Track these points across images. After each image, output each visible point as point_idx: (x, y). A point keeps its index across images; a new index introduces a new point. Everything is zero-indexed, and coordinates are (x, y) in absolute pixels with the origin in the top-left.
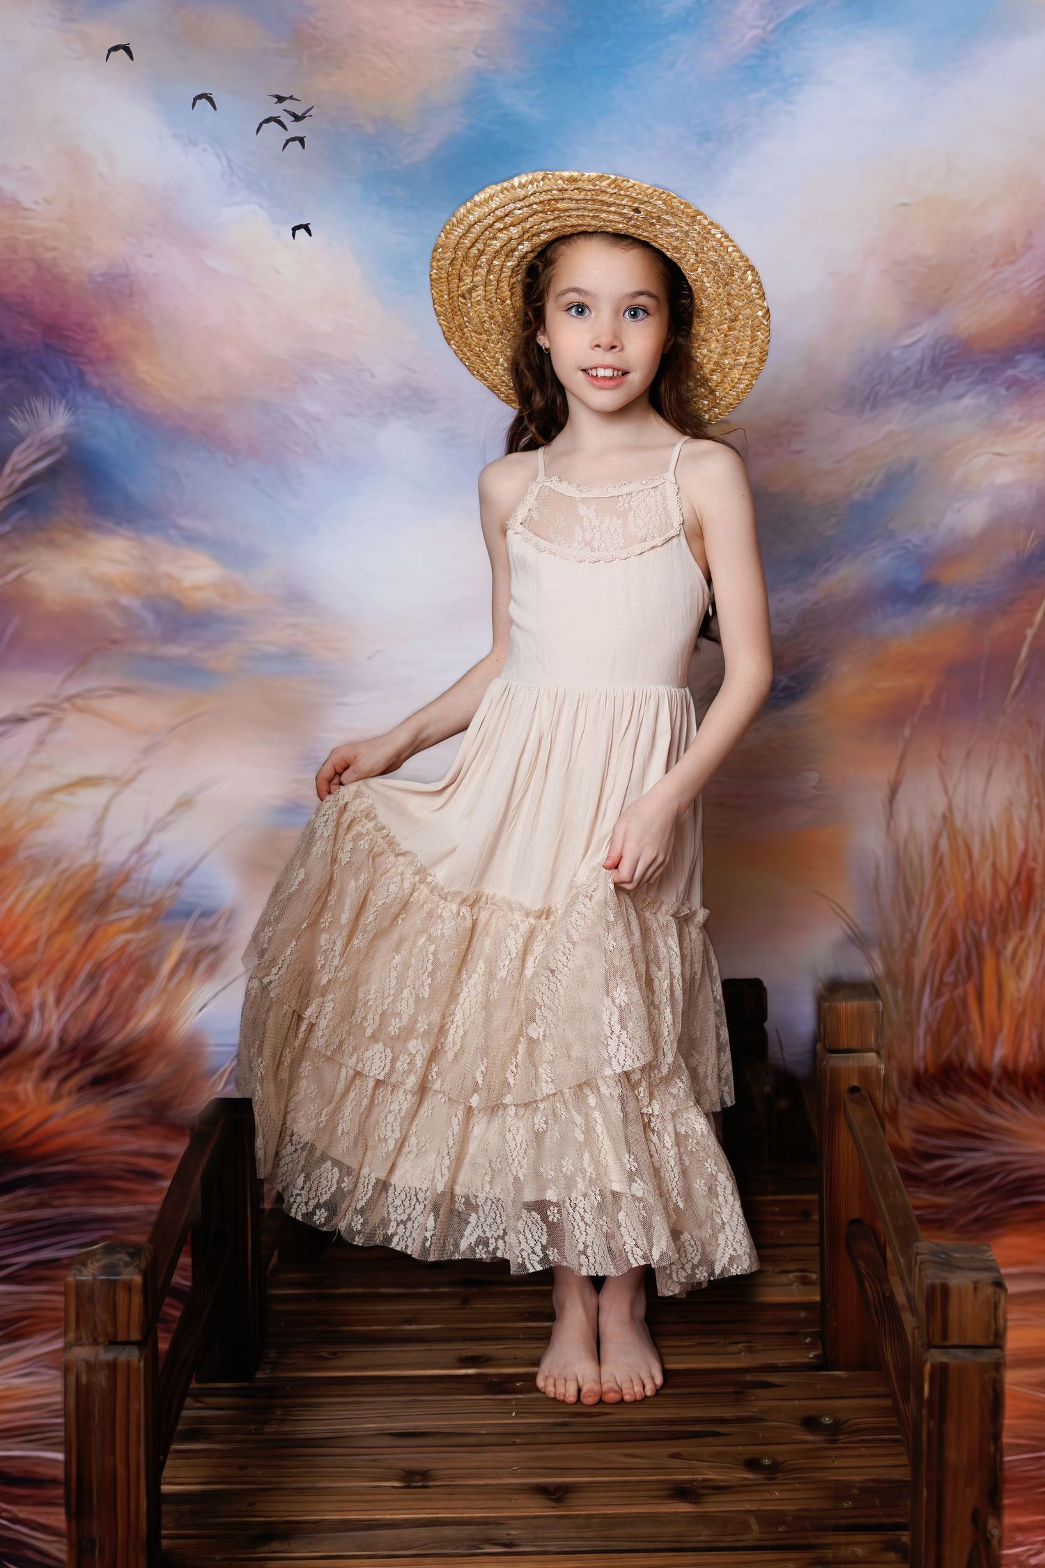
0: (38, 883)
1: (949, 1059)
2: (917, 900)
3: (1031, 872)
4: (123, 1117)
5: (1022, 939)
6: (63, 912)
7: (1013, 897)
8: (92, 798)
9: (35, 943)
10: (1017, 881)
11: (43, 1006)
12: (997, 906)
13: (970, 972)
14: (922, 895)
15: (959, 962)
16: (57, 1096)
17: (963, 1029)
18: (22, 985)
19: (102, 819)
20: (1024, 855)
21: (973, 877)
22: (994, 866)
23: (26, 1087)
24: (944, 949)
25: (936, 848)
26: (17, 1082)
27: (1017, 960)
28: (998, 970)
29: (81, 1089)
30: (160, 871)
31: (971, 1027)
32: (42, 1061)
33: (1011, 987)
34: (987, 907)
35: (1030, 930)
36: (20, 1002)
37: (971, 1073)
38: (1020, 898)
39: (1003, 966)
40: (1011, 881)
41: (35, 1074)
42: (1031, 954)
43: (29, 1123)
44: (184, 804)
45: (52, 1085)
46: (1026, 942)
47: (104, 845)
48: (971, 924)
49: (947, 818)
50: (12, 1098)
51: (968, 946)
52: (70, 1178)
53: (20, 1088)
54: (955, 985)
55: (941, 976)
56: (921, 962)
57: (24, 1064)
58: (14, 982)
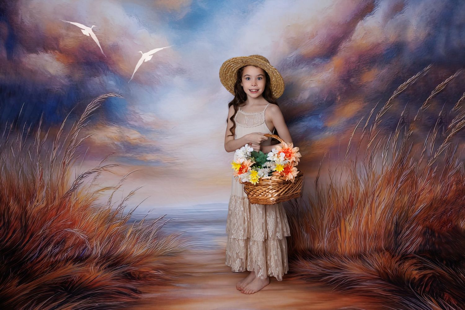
0: (95, 214)
3: (352, 199)
4: (116, 276)
5: (351, 216)
6: (101, 222)
7: (348, 205)
8: (109, 193)
9: (94, 230)
10: (349, 201)
11: (96, 246)
12: (344, 208)
13: (338, 224)
14: (325, 206)
15: (335, 222)
16: (99, 271)
17: (336, 239)
18: (91, 241)
19: (111, 198)
20: (351, 194)
21: (338, 201)
22: (343, 197)
23: (92, 268)
24: (331, 219)
25: (328, 193)
26: (89, 267)
27: (350, 221)
28: (345, 224)
29: (105, 268)
30: (126, 211)
31: (338, 238)
32: (96, 260)
33: (348, 228)
34: (342, 208)
35: (353, 213)
36: (91, 245)
38: (350, 205)
39: (346, 222)
41: (94, 264)
42: (353, 220)
43: (92, 278)
44: (132, 194)
45: (98, 267)
47: (111, 205)
48: (338, 212)
49: (331, 186)
50: (88, 272)
51: (337, 218)
52: (102, 294)
53: (90, 268)
54: (334, 228)
55: (330, 226)
56: (325, 222)
57: (91, 261)
58: (89, 239)
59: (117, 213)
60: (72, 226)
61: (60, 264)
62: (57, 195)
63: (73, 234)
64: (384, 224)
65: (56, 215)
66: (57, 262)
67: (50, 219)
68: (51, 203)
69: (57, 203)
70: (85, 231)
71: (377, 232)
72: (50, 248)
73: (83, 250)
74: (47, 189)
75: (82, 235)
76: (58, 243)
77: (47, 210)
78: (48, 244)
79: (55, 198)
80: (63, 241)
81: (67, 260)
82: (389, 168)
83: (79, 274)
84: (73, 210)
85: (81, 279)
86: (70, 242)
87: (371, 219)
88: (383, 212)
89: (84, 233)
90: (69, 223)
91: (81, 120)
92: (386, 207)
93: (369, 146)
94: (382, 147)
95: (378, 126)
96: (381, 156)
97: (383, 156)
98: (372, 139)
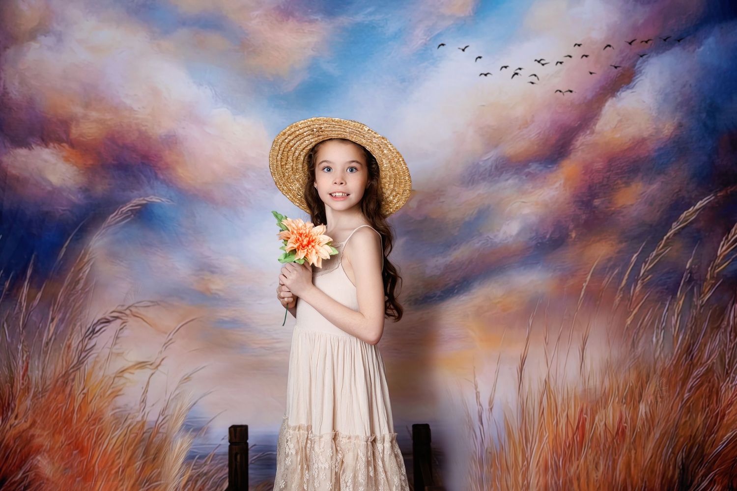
12: (568, 444)
59: (158, 432)
64: (659, 468)
71: (647, 483)
82: (668, 363)
87: (635, 458)
88: (659, 445)
92: (662, 436)
93: (629, 321)
94: (653, 323)
95: (645, 286)
96: (652, 341)
97: (654, 339)
98: (634, 309)
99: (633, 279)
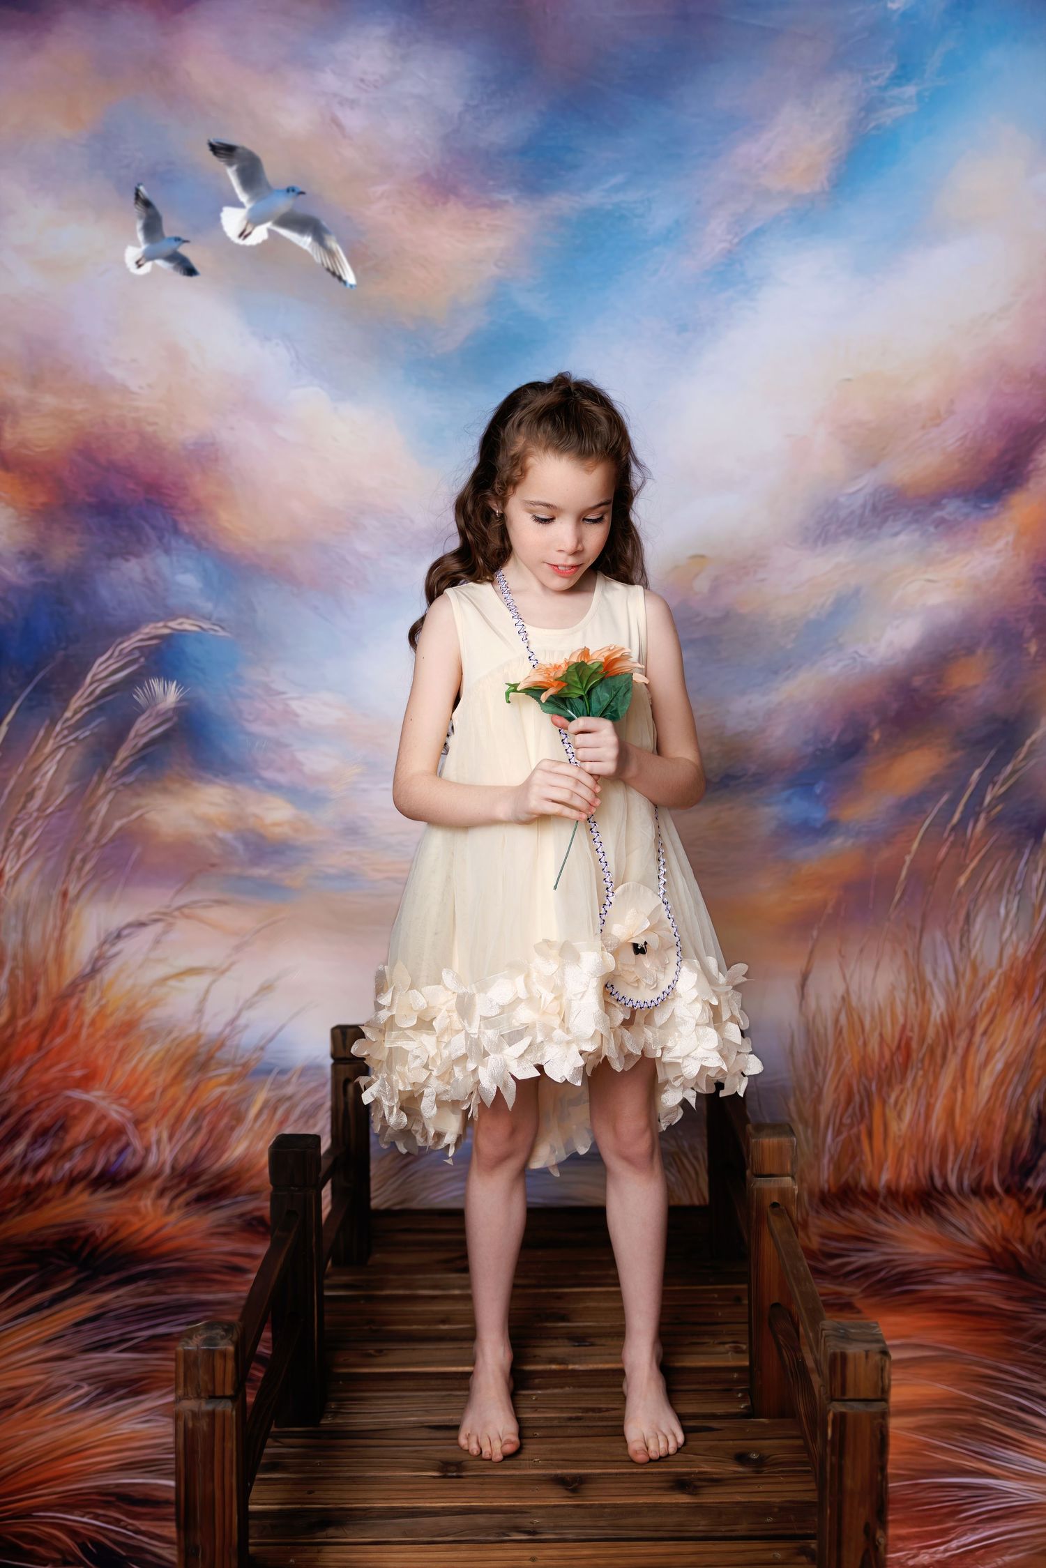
0: (155, 1049)
1: (847, 1183)
2: (822, 1061)
3: (909, 1040)
4: (219, 1226)
5: (902, 1091)
6: (174, 1071)
7: (895, 1058)
8: (197, 984)
9: (153, 1094)
10: (899, 1047)
11: (159, 1142)
12: (883, 1066)
13: (863, 1116)
14: (826, 1058)
15: (854, 1108)
16: (169, 1210)
17: (858, 1159)
18: (143, 1126)
19: (203, 1000)
20: (904, 1027)
21: (865, 1044)
22: (881, 1035)
23: (146, 1203)
24: (843, 1098)
25: (837, 1021)
26: (140, 1199)
27: (898, 1107)
28: (884, 1115)
29: (188, 1204)
30: (248, 1039)
31: (864, 1158)
32: (158, 1183)
33: (894, 1127)
34: (876, 1066)
35: (909, 1083)
36: (142, 1138)
37: (864, 1193)
38: (901, 1059)
39: (887, 1111)
40: (894, 1047)
41: (153, 1193)
42: (909, 1102)
43: (149, 1230)
44: (265, 989)
45: (165, 1201)
46: (905, 1092)
47: (204, 1021)
48: (863, 1079)
49: (845, 999)
50: (136, 1211)
51: (861, 1096)
52: (179, 1272)
53: (142, 1204)
54: (851, 1126)
55: (841, 1119)
56: (825, 1108)
57: (144, 1185)
58: (137, 1123)
59: (223, 1046)
60: (86, 1082)
61: (50, 1193)
62: (41, 989)
63: (88, 1107)
64: (1000, 1118)
65: (39, 1048)
66: (43, 1186)
67: (20, 1061)
68: (26, 1012)
69: (40, 1012)
70: (126, 1097)
71: (981, 1141)
72: (20, 1147)
73: (121, 1152)
74: (12, 972)
75: (117, 1112)
76: (42, 1134)
77: (12, 1036)
78: (14, 1135)
79: (35, 999)
80: (59, 1127)
81: (72, 1181)
82: (1021, 952)
83: (111, 1220)
84: (90, 1036)
85: (116, 1231)
86: (80, 1131)
87: (963, 1103)
88: (1001, 1081)
89: (122, 1105)
90: (78, 1073)
91: (116, 763)
92: (1007, 1066)
93: (962, 881)
94: (1001, 885)
95: (992, 824)
96: (998, 913)
97: (1002, 911)
98: (972, 860)
99: (972, 812)
